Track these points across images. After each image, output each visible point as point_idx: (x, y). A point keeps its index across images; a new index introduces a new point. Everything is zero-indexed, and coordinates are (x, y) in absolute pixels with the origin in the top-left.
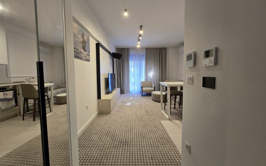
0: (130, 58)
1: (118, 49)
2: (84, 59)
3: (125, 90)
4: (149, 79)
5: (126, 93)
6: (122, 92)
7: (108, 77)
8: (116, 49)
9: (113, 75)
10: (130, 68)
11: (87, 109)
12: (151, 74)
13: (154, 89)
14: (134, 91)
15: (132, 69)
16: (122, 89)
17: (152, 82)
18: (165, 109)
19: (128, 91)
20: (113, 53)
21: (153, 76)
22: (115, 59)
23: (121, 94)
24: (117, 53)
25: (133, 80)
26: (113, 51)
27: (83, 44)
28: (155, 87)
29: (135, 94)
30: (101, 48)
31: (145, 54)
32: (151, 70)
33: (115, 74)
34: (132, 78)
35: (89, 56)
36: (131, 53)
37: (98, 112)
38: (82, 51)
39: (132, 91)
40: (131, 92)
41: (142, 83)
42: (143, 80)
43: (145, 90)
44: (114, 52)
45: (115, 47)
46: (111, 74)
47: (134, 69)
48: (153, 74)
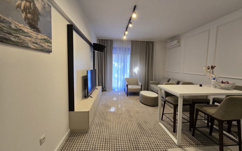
0: (114, 51)
1: (99, 40)
2: (33, 47)
3: (107, 87)
4: (134, 75)
5: (108, 90)
6: (104, 90)
7: (86, 75)
8: (98, 39)
9: (93, 72)
10: (113, 63)
11: (41, 144)
12: (136, 70)
13: (140, 87)
14: (117, 88)
15: (116, 64)
16: (104, 87)
17: (137, 79)
18: (162, 119)
19: (111, 88)
20: (93, 43)
21: (138, 72)
22: (96, 52)
23: (102, 91)
24: (98, 43)
25: (116, 75)
26: (94, 41)
27: (29, 15)
28: (141, 85)
29: (118, 92)
30: (75, 34)
31: (130, 47)
32: (136, 65)
33: (96, 70)
34: (115, 74)
35: (51, 43)
36: (115, 45)
37: (70, 130)
38: (27, 29)
39: (115, 87)
40: (114, 90)
41: (127, 79)
42: (127, 76)
43: (130, 89)
44: (96, 42)
45: (97, 37)
46: (91, 71)
47: (117, 63)
48: (138, 69)
